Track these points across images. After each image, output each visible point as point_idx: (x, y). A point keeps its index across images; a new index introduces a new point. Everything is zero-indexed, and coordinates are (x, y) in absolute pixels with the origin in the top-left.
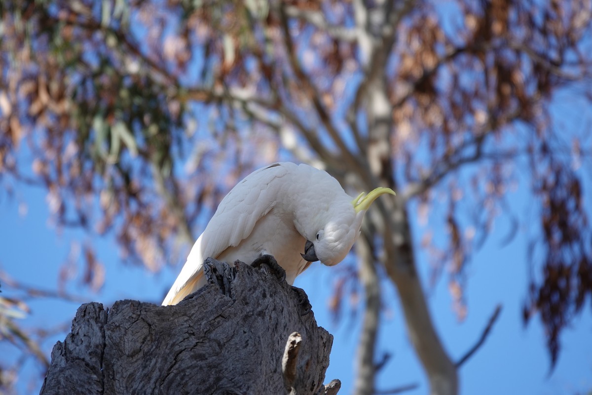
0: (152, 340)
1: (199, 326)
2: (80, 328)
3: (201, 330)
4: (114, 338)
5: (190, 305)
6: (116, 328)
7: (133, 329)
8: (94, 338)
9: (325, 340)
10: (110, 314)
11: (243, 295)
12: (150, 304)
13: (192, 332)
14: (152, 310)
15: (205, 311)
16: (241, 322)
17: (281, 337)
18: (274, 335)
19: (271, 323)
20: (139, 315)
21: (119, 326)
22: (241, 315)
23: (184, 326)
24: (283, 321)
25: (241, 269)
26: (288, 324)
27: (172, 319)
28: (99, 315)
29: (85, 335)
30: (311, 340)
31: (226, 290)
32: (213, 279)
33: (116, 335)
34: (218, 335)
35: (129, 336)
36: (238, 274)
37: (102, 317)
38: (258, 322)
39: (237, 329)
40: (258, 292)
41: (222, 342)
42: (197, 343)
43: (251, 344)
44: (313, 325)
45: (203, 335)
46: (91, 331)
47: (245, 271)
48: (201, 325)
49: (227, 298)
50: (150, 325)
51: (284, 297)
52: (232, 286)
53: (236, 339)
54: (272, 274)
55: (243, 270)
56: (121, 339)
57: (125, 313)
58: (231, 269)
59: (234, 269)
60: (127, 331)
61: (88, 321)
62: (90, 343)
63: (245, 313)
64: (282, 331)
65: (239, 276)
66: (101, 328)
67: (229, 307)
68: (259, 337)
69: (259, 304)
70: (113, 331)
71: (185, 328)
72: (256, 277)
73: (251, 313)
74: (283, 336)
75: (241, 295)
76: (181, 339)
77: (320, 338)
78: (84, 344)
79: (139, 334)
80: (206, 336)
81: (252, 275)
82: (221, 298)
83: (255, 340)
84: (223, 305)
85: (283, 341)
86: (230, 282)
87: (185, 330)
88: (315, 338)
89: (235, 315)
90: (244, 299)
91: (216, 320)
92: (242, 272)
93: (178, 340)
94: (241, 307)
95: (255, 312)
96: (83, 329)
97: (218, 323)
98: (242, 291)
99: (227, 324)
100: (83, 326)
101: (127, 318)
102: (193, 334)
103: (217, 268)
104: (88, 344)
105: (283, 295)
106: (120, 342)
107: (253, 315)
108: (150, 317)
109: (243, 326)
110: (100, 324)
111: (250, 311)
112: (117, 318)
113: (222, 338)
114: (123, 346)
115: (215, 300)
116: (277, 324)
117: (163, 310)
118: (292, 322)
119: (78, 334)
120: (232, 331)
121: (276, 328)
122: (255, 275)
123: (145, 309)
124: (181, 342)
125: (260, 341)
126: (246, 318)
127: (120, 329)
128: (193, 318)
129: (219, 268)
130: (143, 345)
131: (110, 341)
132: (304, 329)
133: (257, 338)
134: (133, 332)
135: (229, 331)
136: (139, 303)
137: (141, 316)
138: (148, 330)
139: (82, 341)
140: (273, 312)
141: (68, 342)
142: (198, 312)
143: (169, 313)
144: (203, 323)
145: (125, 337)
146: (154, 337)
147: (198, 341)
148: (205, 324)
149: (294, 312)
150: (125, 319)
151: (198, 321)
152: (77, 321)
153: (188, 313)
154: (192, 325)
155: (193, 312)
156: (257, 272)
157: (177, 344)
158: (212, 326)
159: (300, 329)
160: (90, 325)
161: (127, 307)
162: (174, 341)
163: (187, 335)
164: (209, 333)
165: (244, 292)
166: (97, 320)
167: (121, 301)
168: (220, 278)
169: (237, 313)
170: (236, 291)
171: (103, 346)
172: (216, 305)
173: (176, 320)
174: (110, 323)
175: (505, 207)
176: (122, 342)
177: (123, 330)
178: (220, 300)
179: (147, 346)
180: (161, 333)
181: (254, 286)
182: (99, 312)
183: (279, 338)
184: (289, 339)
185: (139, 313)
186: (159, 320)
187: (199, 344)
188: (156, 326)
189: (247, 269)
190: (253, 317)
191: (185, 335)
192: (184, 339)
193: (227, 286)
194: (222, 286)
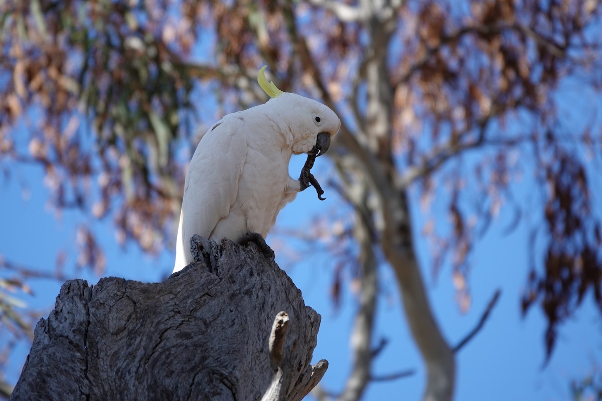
0: (137, 318)
1: (185, 305)
2: (64, 305)
3: (187, 308)
4: (98, 315)
5: (176, 283)
6: (101, 305)
7: (118, 307)
8: (78, 315)
9: (312, 320)
10: (95, 291)
11: (230, 273)
12: (136, 281)
13: (178, 311)
14: (138, 287)
15: (191, 289)
16: (227, 301)
17: (268, 316)
18: (261, 314)
19: (258, 302)
20: (124, 293)
21: (104, 304)
22: (228, 294)
23: (169, 304)
24: (270, 300)
25: (228, 247)
26: (275, 303)
27: (157, 296)
28: (83, 292)
29: (69, 313)
30: (298, 319)
31: (213, 267)
32: (199, 257)
33: (101, 312)
34: (204, 314)
35: (114, 314)
36: (225, 251)
37: (86, 294)
38: (245, 301)
39: (224, 307)
40: (245, 271)
41: (208, 321)
42: (182, 321)
43: (238, 323)
44: (300, 304)
45: (189, 314)
46: (75, 308)
47: (232, 250)
48: (186, 303)
49: (213, 276)
50: (135, 303)
51: (271, 276)
52: (219, 264)
53: (223, 318)
54: (260, 252)
55: (230, 248)
56: (105, 317)
57: (110, 290)
58: (218, 247)
59: (221, 247)
60: (112, 308)
61: (73, 298)
62: (74, 321)
63: (232, 291)
64: (269, 310)
65: (226, 254)
66: (85, 305)
67: (216, 285)
68: (246, 316)
69: (246, 283)
70: (98, 309)
71: (171, 306)
72: (243, 255)
73: (238, 292)
74: (270, 315)
75: (228, 273)
76: (166, 317)
77: (308, 318)
78: (68, 321)
79: (124, 311)
80: (192, 314)
81: (240, 253)
82: (208, 276)
83: (241, 319)
84: (209, 283)
85: (270, 321)
86: (216, 260)
87: (170, 308)
88: (302, 318)
89: (222, 293)
90: (231, 277)
91: (203, 299)
92: (229, 250)
93: (164, 318)
94: (228, 285)
95: (242, 291)
96: (67, 306)
97: (205, 301)
98: (229, 269)
99: (213, 302)
100: (67, 303)
101: (112, 295)
102: (179, 312)
103: (204, 245)
104: (72, 321)
105: (271, 273)
106: (104, 320)
107: (240, 293)
108: (135, 295)
109: (230, 305)
110: (84, 302)
111: (237, 290)
112: (102, 296)
113: (208, 316)
114: (107, 323)
115: (201, 278)
116: (264, 303)
117: (148, 288)
118: (280, 301)
119: (61, 311)
120: (219, 309)
121: (263, 307)
122: (243, 253)
123: (131, 286)
124: (167, 320)
125: (246, 320)
126: (233, 296)
127: (104, 307)
128: (178, 296)
129: (206, 245)
130: (128, 323)
131: (94, 318)
132: (292, 308)
133: (244, 317)
134: (117, 310)
135: (215, 310)
136: (124, 280)
137: (126, 294)
138: (133, 308)
139: (66, 319)
140: (260, 290)
141: (51, 319)
142: (185, 290)
143: (154, 291)
144: (189, 301)
145: (109, 315)
146: (138, 315)
147: (183, 319)
148: (191, 302)
149: (282, 291)
150: (110, 296)
151: (184, 299)
152: (61, 298)
153: (174, 291)
154: (177, 303)
155: (179, 290)
156: (245, 250)
157: (163, 323)
158: (198, 304)
159: (287, 309)
160: (74, 303)
161: (112, 284)
162: (160, 319)
163: (173, 313)
164: (195, 311)
165: (231, 270)
166: (81, 296)
167: (106, 278)
168: (207, 256)
169: (224, 292)
170: (223, 270)
171: (87, 324)
172: (202, 283)
173: (162, 298)
174: (94, 300)
175: (509, 196)
176: (107, 320)
177: (107, 308)
178: (207, 278)
179: (132, 324)
180: (146, 311)
181: (241, 265)
182: (84, 289)
183: (266, 317)
184: (276, 318)
185: (124, 290)
186: (144, 298)
187: (185, 322)
188: (141, 304)
189: (234, 247)
190: (240, 296)
191: (170, 313)
192: (170, 318)
193: (213, 264)
194: (209, 264)
